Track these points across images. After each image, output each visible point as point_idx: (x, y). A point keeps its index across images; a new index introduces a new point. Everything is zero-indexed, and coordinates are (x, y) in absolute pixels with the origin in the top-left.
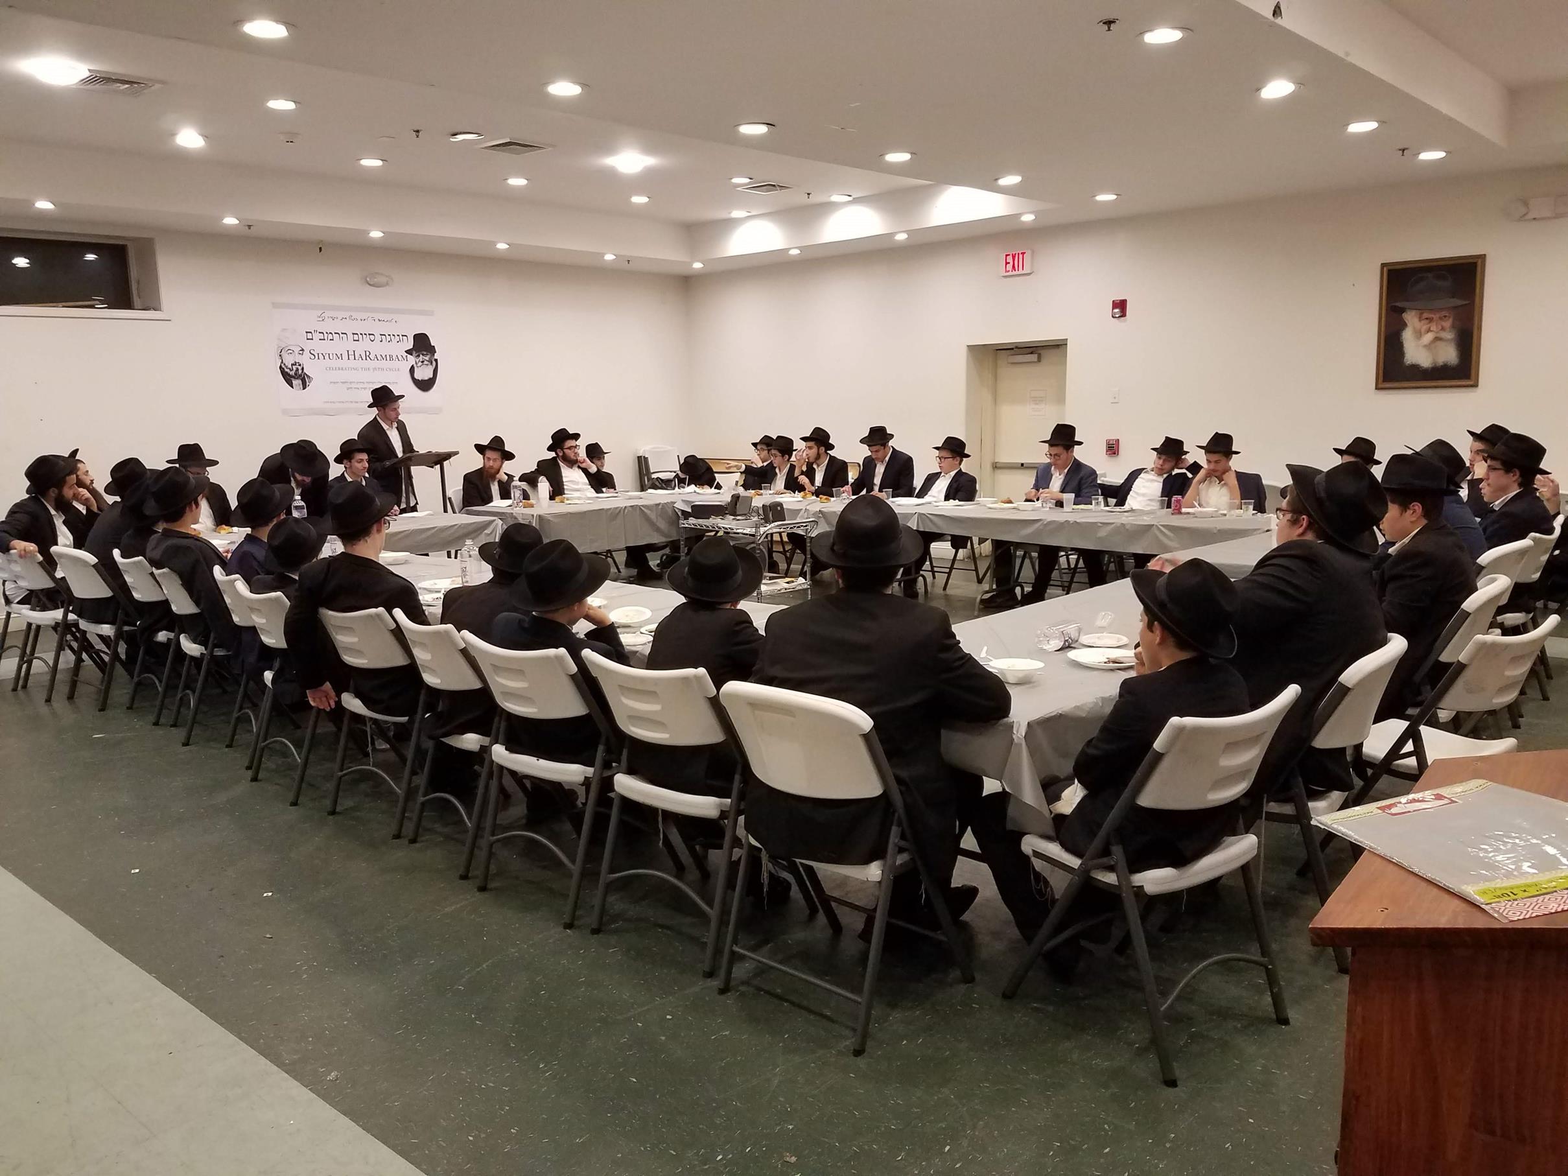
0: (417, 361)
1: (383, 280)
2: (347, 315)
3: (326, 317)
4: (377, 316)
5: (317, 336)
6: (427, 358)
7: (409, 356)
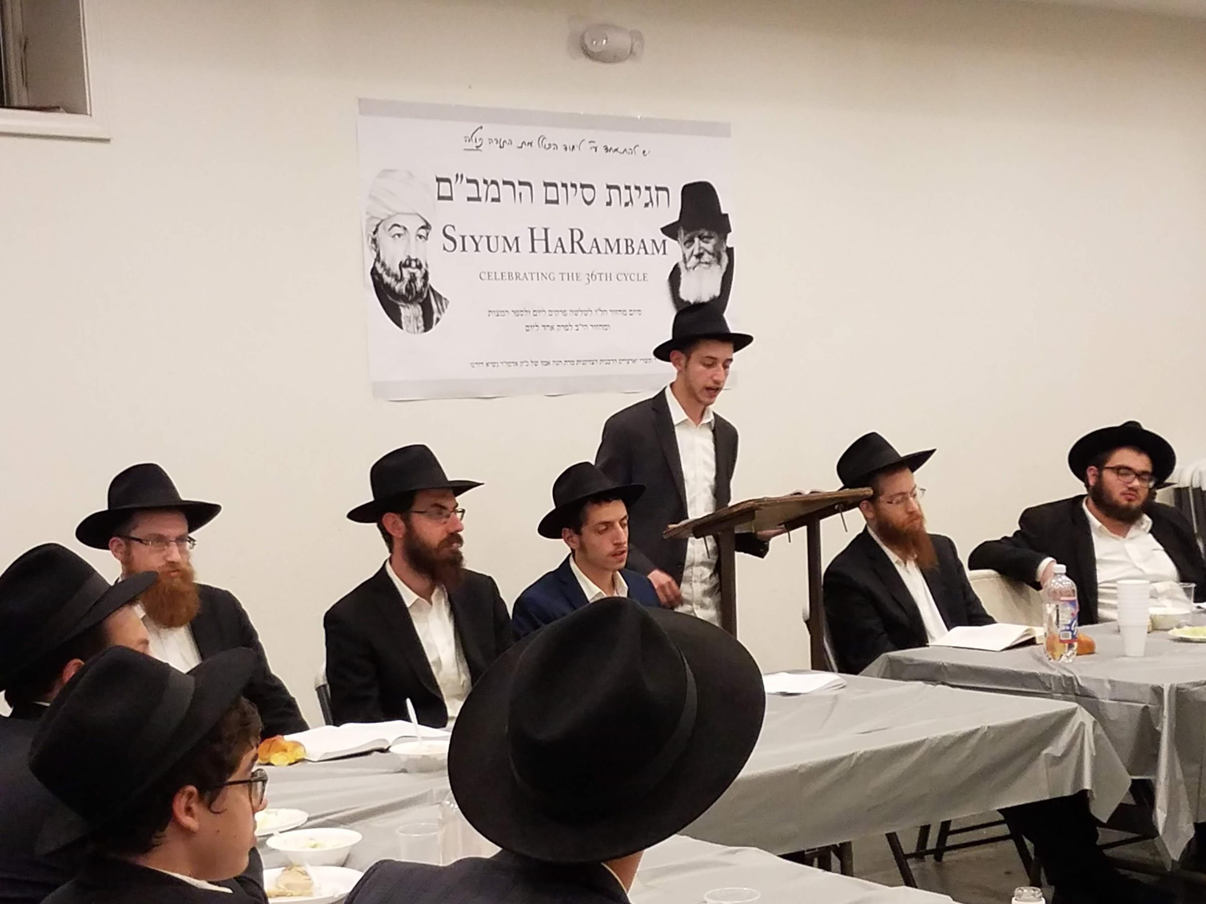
0: (688, 252)
1: (620, 41)
2: (531, 133)
3: (486, 142)
4: (603, 138)
5: (463, 190)
6: (709, 247)
7: (669, 241)
